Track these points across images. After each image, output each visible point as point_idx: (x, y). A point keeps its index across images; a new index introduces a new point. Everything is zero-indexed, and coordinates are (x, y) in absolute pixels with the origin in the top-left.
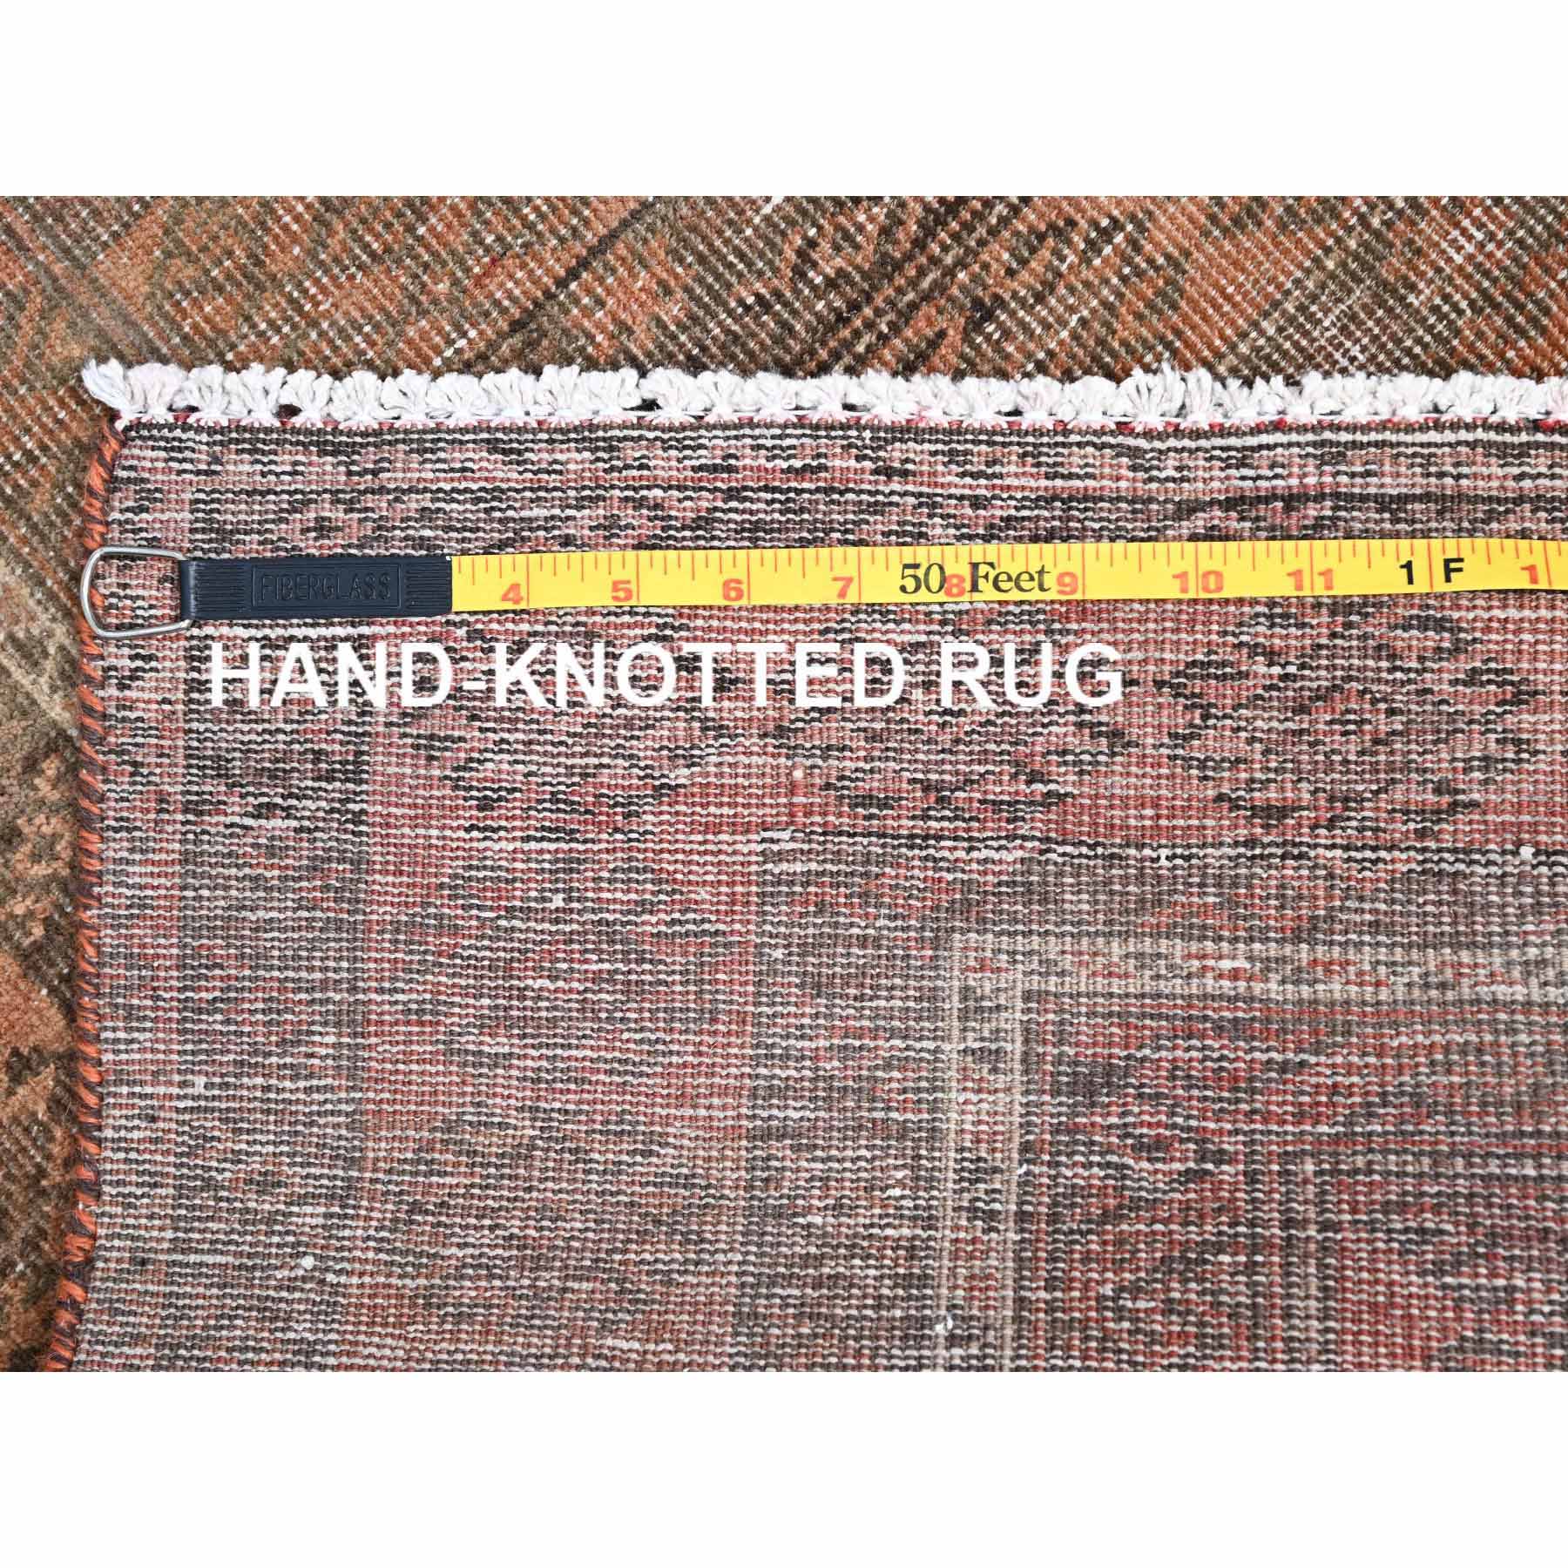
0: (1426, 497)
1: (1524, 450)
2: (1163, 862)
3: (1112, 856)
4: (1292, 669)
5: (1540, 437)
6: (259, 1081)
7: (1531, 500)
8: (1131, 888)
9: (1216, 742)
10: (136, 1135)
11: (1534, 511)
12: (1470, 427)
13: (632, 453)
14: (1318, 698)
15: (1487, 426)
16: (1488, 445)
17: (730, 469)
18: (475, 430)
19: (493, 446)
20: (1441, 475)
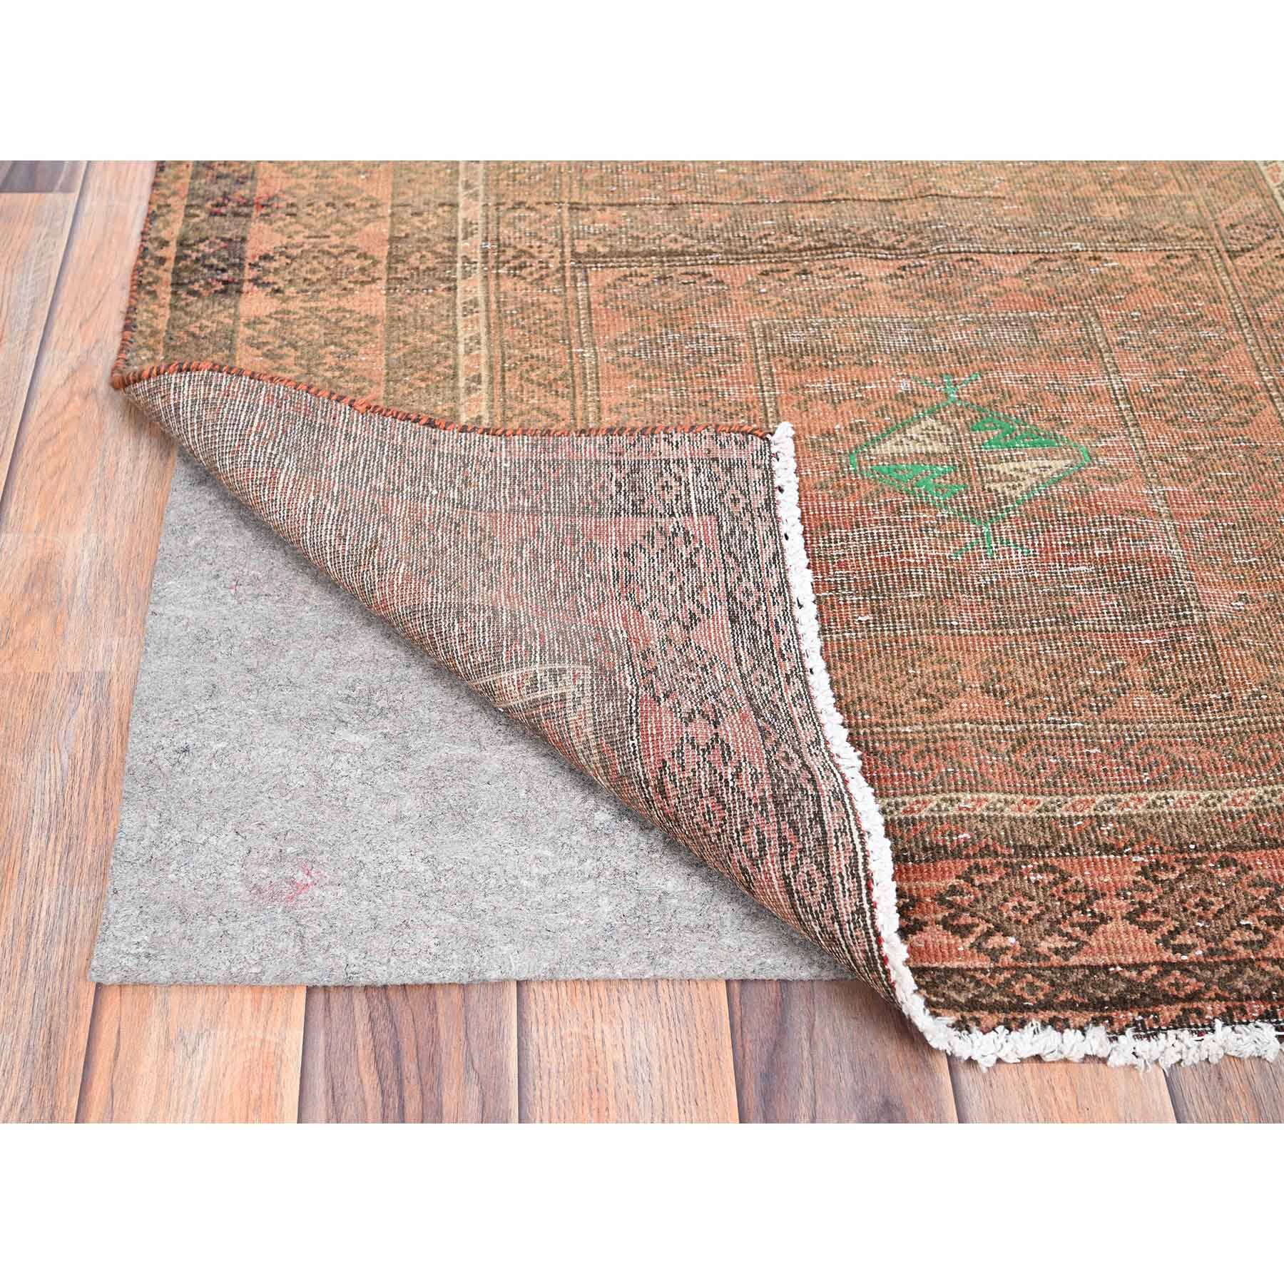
0: (825, 833)
1: (855, 876)
2: (631, 742)
3: (632, 720)
4: (731, 784)
5: (863, 883)
6: (508, 483)
7: (830, 883)
8: (617, 731)
9: (691, 756)
10: (485, 445)
11: (825, 886)
12: (863, 850)
13: (780, 599)
14: (718, 798)
15: (865, 857)
16: (856, 859)
17: (778, 632)
18: (782, 548)
19: (776, 555)
20: (836, 838)
